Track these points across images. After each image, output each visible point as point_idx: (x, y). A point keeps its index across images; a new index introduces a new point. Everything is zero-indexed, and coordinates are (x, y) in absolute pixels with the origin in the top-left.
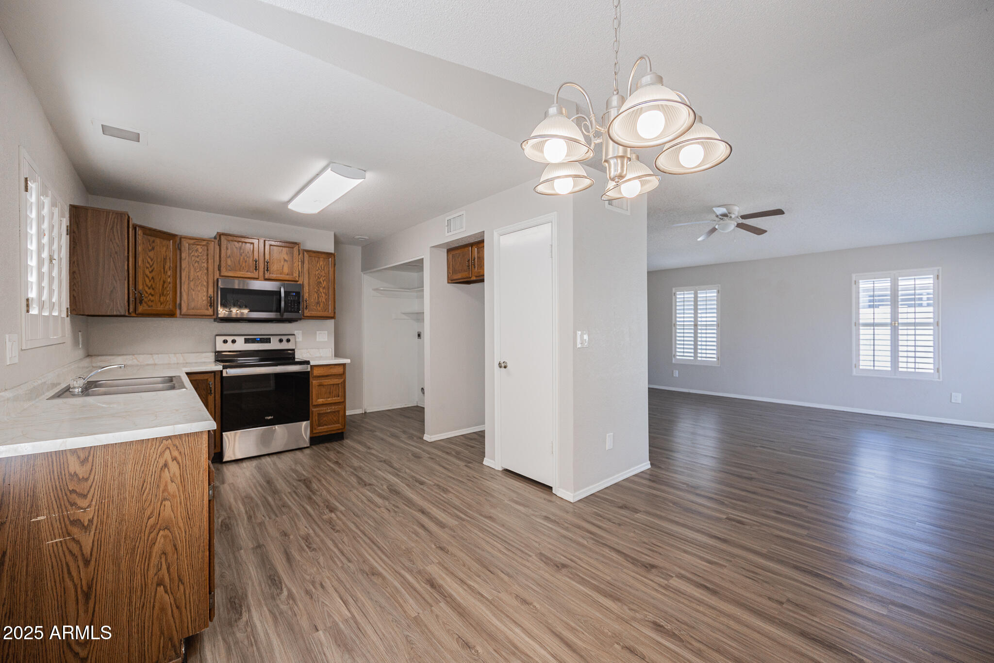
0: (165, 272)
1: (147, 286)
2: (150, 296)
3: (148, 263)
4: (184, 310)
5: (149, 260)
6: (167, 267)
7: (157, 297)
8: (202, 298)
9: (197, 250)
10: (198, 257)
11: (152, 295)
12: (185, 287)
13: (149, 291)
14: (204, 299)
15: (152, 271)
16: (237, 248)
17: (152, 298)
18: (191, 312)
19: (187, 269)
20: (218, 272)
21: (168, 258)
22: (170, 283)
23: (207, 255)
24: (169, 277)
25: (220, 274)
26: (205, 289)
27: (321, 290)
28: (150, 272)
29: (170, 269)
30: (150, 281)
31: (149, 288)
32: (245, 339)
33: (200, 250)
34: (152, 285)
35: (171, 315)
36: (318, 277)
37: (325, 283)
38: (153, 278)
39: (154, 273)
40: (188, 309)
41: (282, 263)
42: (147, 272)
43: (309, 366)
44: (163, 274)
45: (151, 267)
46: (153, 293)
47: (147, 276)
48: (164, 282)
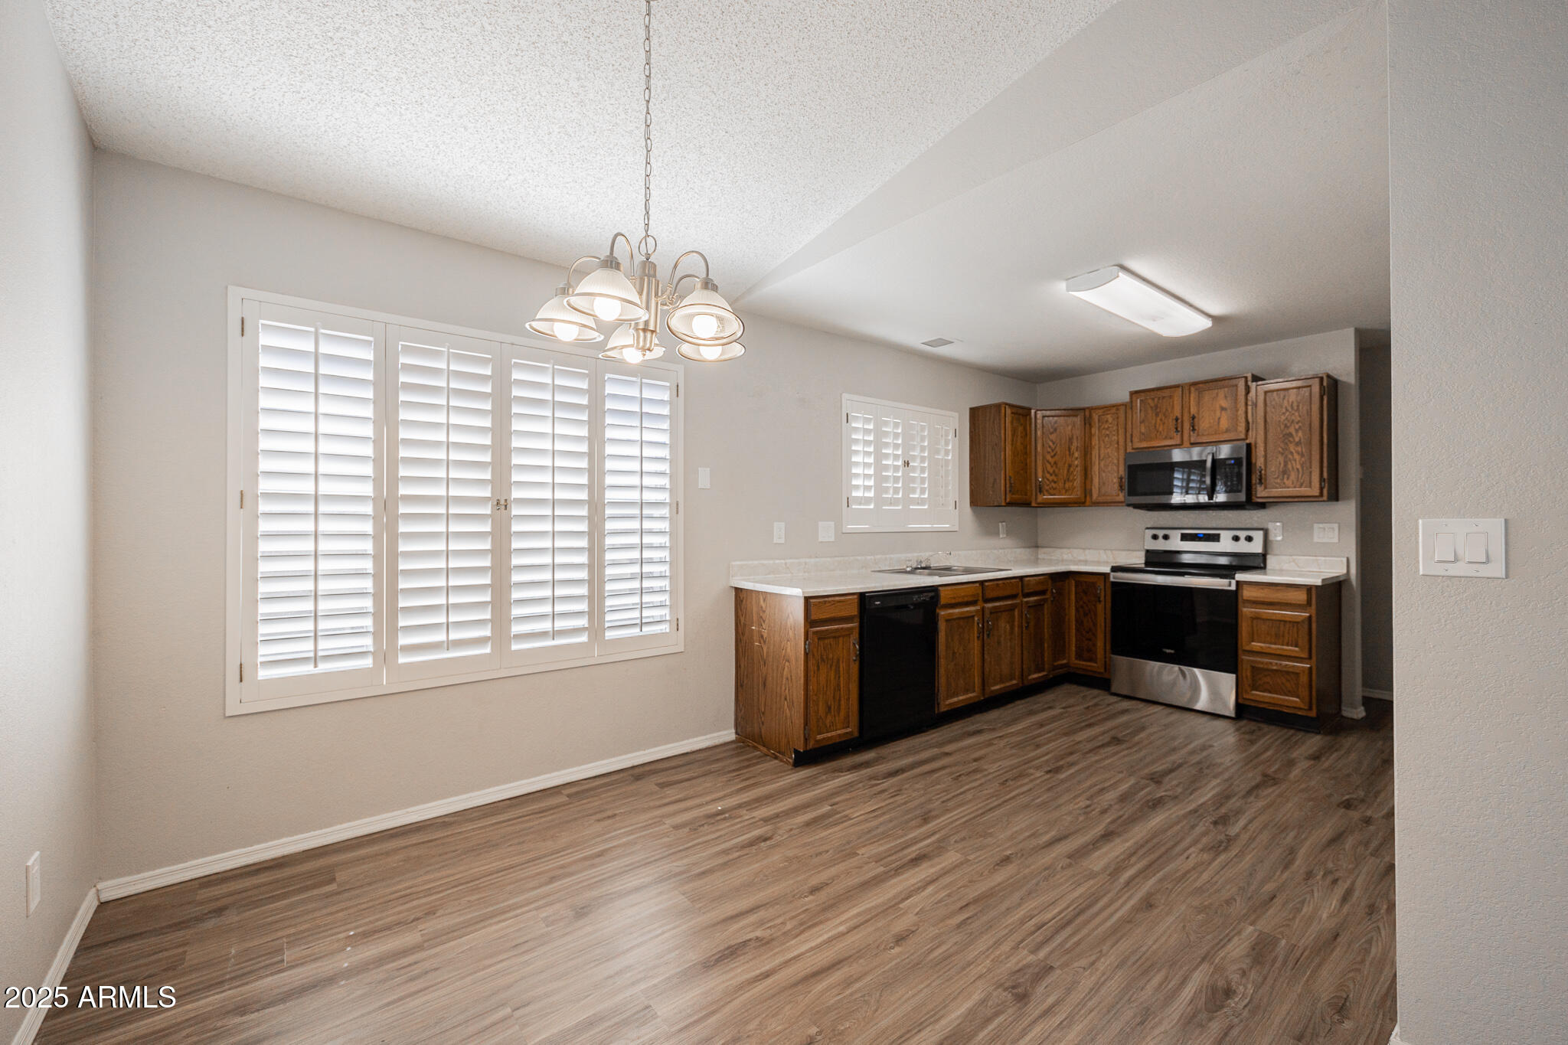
0: (1071, 455)
1: (1048, 472)
2: (1053, 484)
3: (1050, 447)
4: (1095, 496)
5: (1051, 444)
6: (1073, 448)
7: (1061, 484)
8: (1112, 481)
9: (1107, 421)
10: (1107, 429)
11: (1055, 482)
12: (1096, 468)
13: (1051, 478)
14: (1115, 481)
15: (1055, 455)
16: (1151, 407)
17: (1054, 485)
18: (1101, 499)
19: (1097, 447)
20: (1130, 444)
21: (1075, 437)
22: (1077, 466)
23: (1117, 425)
24: (1077, 458)
25: (1132, 446)
26: (1115, 468)
27: (1292, 448)
28: (1052, 457)
29: (1077, 450)
30: (1052, 467)
31: (1051, 475)
32: (1182, 535)
33: (1110, 420)
34: (1054, 471)
35: (1080, 503)
36: (1286, 426)
37: (1300, 434)
38: (1055, 463)
39: (1056, 458)
40: (1099, 496)
41: (1218, 413)
42: (1048, 457)
43: (1233, 582)
44: (1068, 456)
45: (1053, 451)
46: (1055, 480)
47: (1048, 461)
48: (1070, 466)
